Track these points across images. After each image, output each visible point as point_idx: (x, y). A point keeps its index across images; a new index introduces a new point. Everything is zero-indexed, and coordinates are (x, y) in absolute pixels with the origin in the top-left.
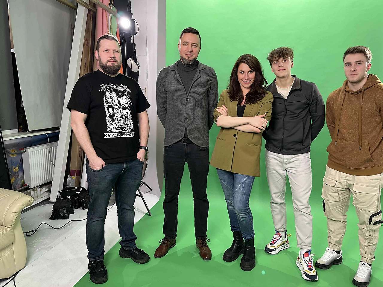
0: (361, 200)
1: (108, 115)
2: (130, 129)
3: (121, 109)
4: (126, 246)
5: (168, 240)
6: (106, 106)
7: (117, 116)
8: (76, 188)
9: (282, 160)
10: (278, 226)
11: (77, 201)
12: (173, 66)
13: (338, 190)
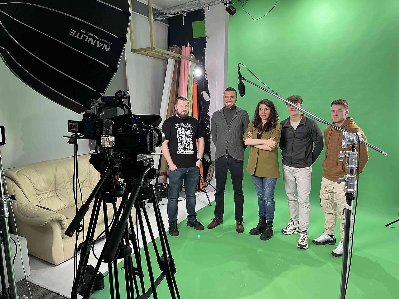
0: (338, 198)
1: (179, 141)
2: (191, 149)
3: (186, 138)
4: (190, 219)
5: (217, 219)
6: (178, 136)
7: (184, 142)
8: (164, 184)
9: (291, 171)
10: (292, 217)
11: (164, 193)
12: (221, 110)
13: (328, 192)
